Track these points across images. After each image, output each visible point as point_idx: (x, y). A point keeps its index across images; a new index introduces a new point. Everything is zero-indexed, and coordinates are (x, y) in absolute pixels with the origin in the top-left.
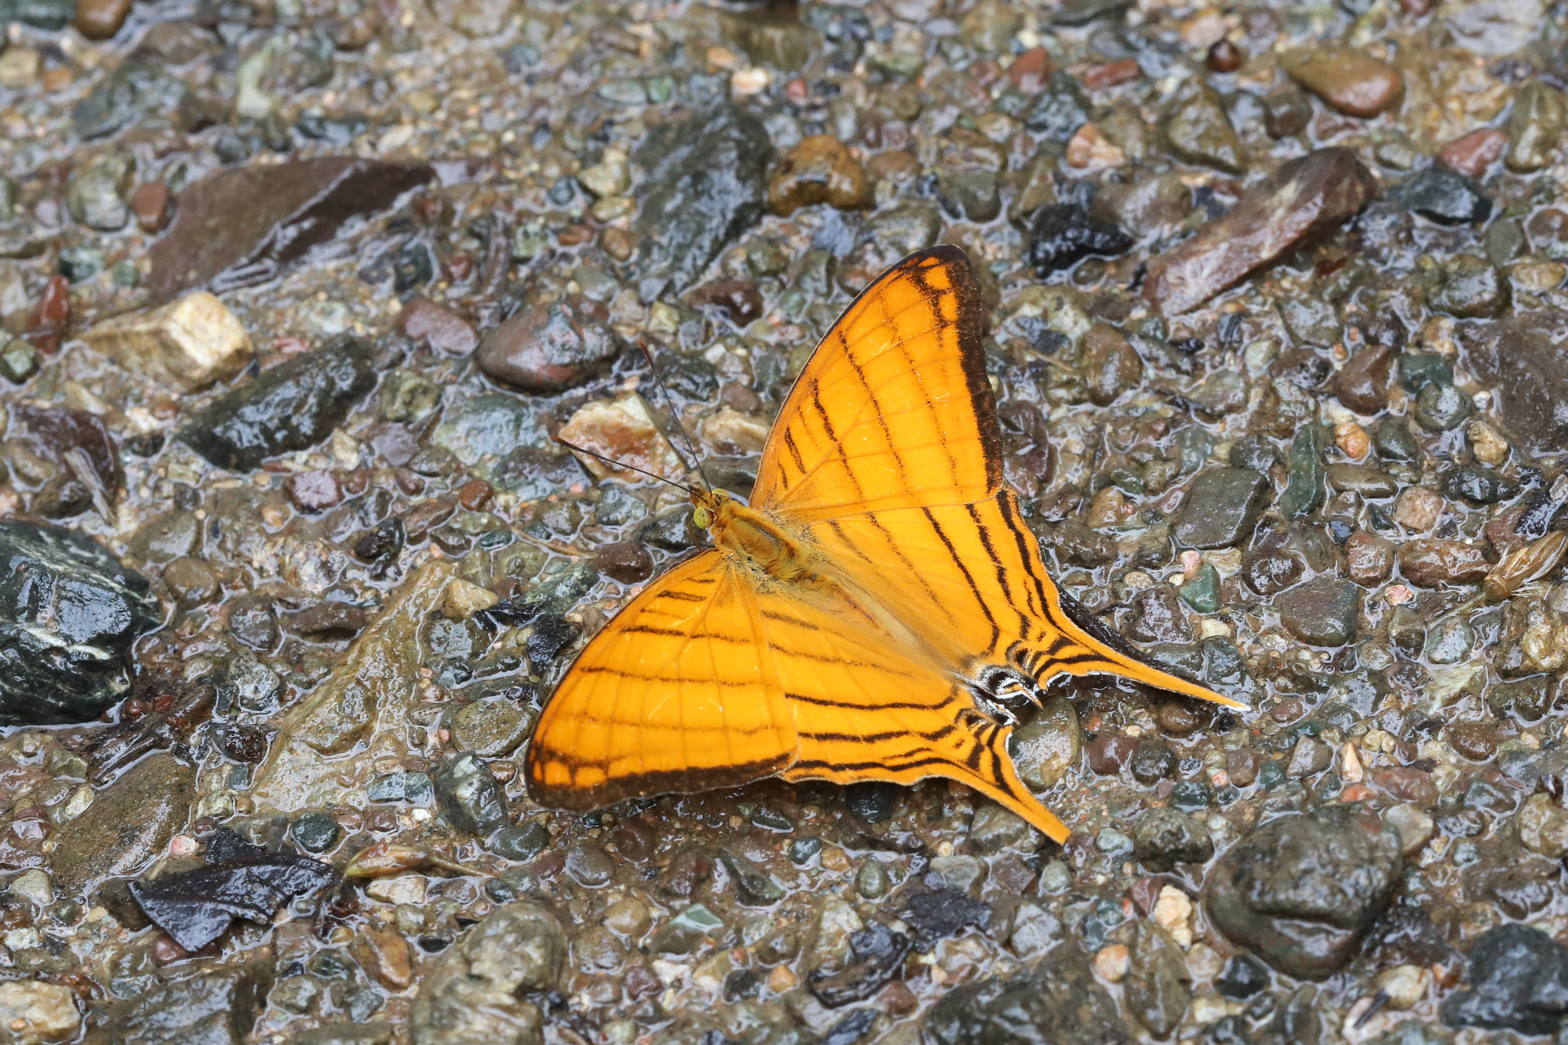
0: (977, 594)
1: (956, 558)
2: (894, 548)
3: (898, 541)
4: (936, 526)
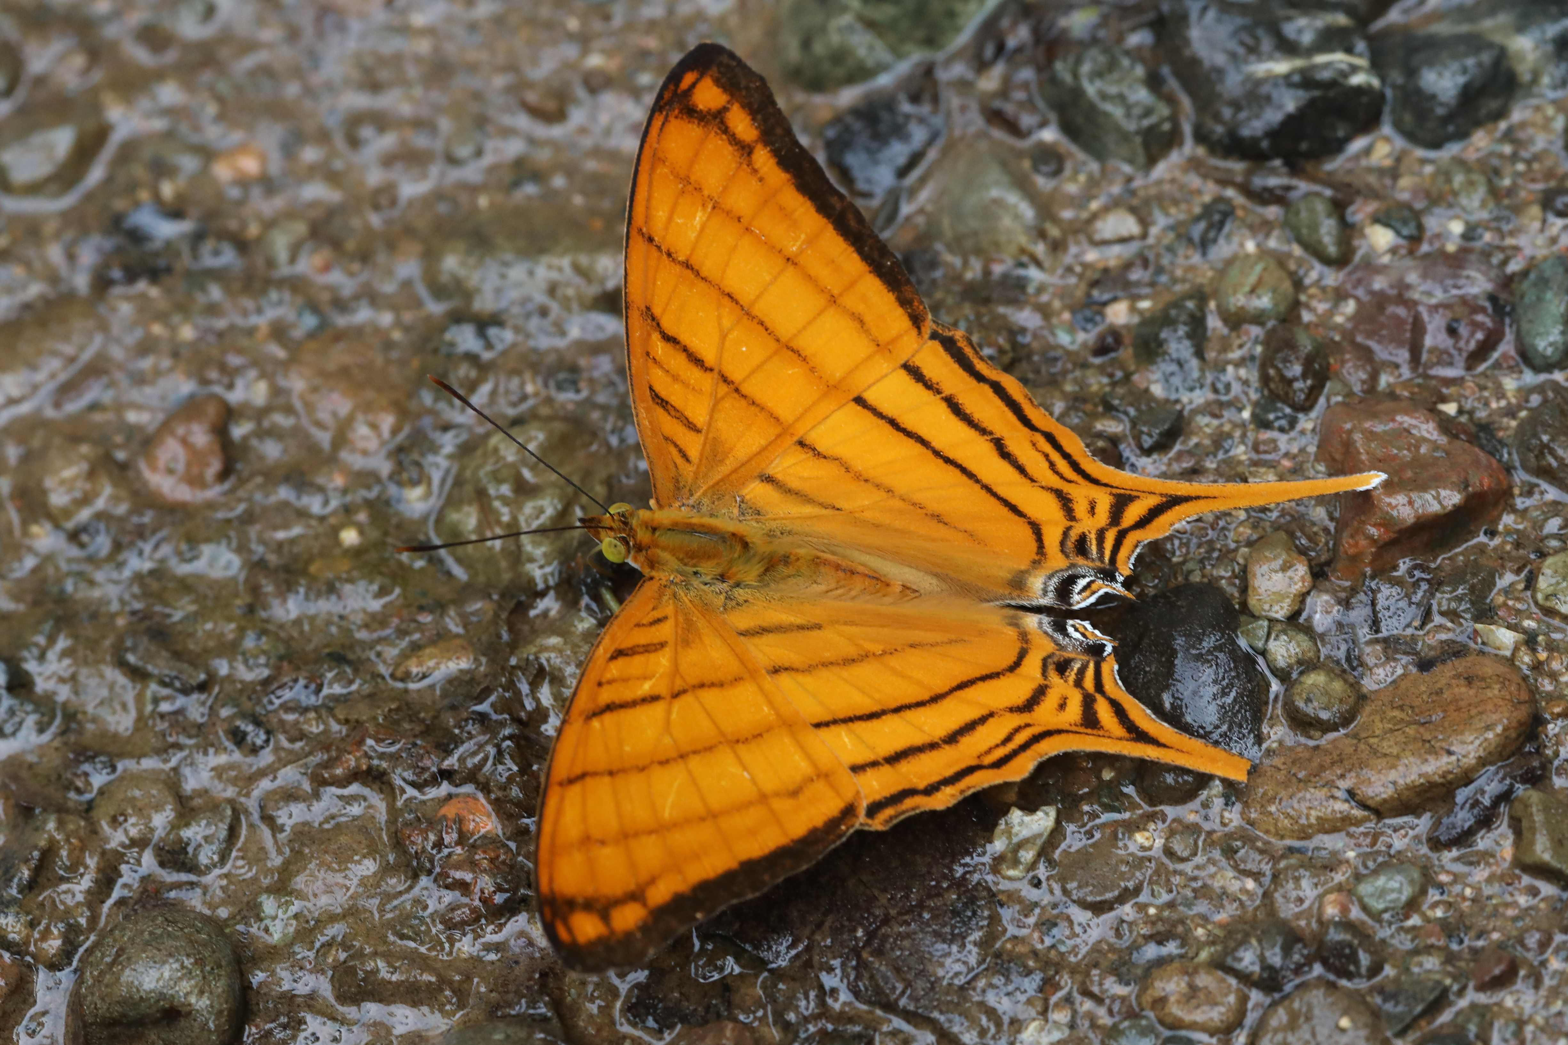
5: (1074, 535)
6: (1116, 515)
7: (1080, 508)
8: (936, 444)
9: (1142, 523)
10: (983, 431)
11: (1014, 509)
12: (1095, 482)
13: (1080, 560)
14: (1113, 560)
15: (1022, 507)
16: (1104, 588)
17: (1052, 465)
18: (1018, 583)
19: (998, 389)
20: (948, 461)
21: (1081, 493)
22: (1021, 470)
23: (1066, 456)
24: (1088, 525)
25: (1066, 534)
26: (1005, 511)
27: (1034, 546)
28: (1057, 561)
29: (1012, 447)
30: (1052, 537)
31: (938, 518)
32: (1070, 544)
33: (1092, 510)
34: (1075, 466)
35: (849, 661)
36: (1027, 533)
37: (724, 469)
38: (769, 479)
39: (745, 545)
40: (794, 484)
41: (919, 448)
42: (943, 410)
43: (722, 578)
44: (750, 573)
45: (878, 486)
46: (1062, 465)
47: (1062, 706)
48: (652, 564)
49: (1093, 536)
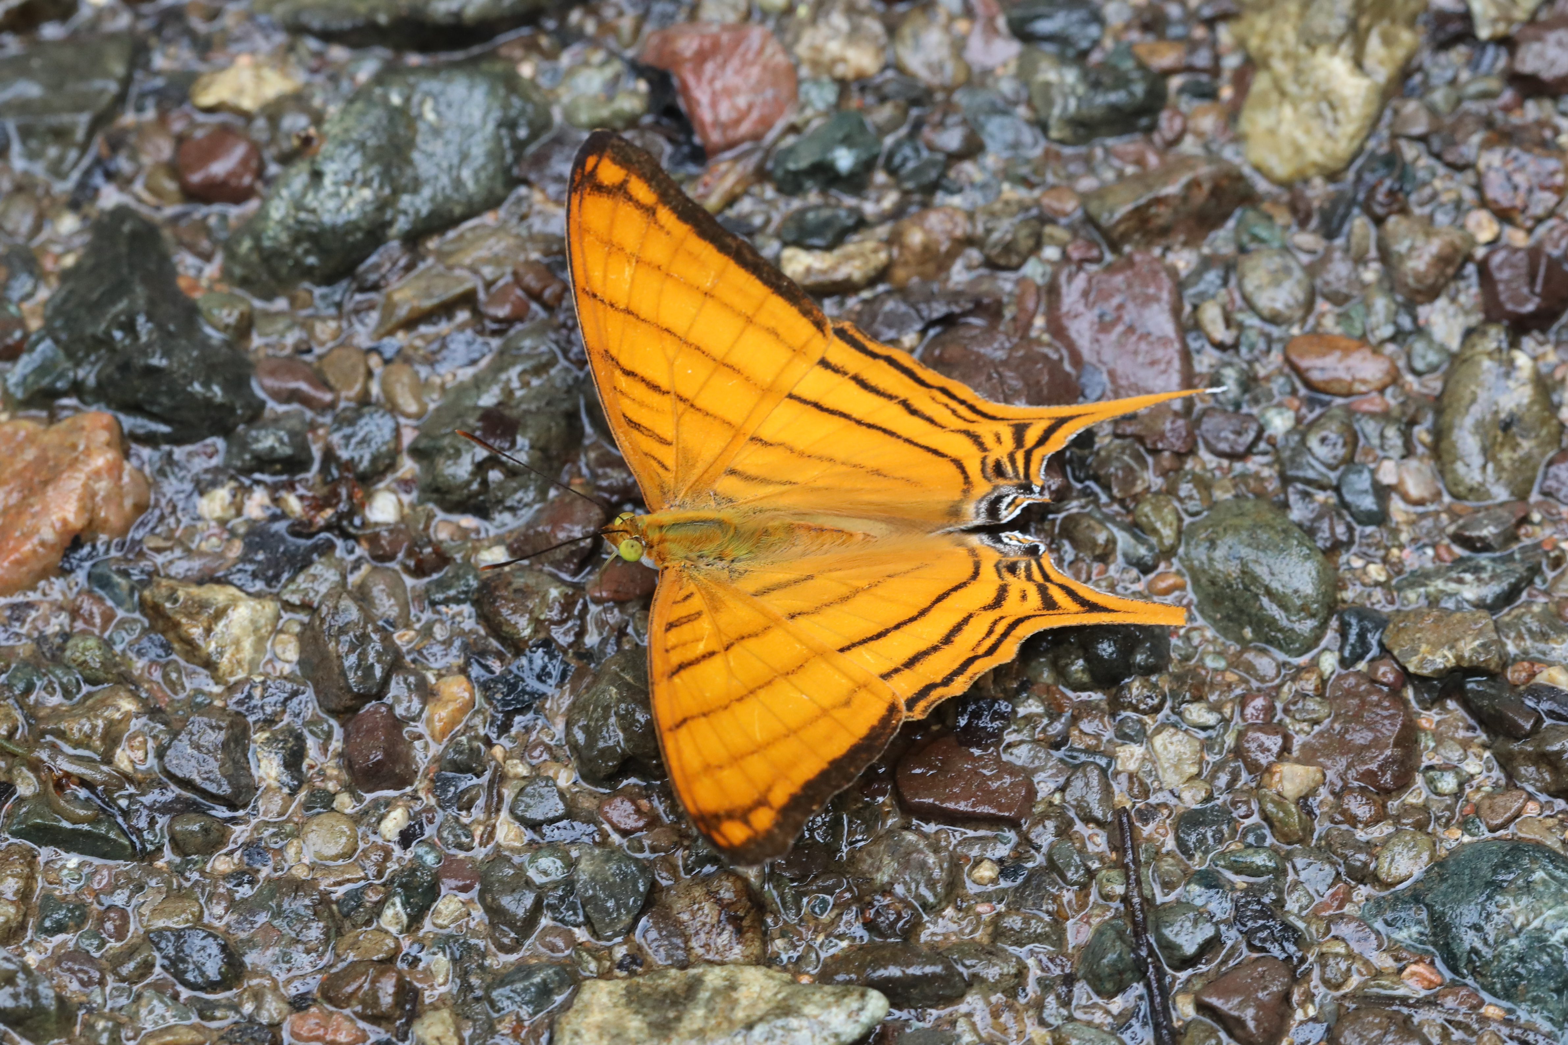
0: (908, 441)
1: (859, 422)
2: (802, 454)
3: (800, 445)
4: (817, 406)
5: (990, 462)
10: (890, 397)
11: (935, 452)
20: (870, 426)
26: (929, 456)
38: (733, 472)
41: (843, 421)
42: (853, 386)
45: (820, 458)
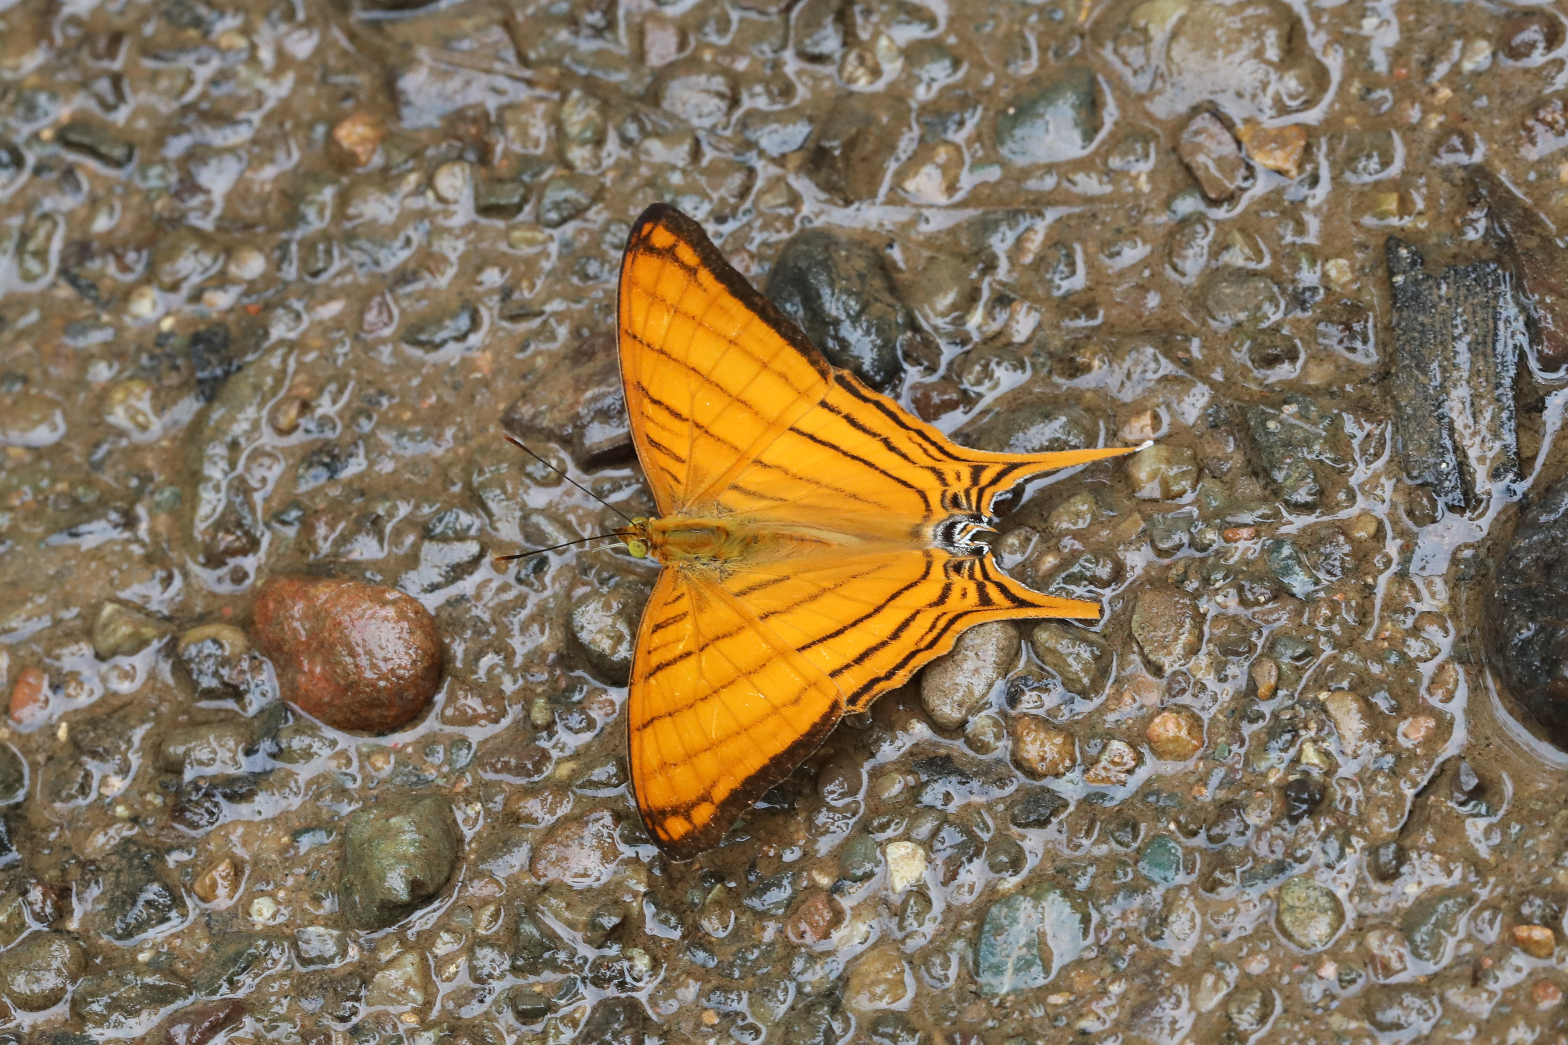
6: (975, 479)
7: (950, 478)
8: (843, 447)
9: (994, 482)
12: (957, 459)
13: (956, 511)
14: (978, 508)
15: (911, 481)
16: (975, 528)
17: (925, 451)
18: (915, 534)
19: (879, 405)
21: (948, 468)
22: (905, 457)
23: (934, 444)
24: (957, 487)
25: (943, 495)
27: (923, 506)
28: (940, 514)
29: (895, 442)
30: (934, 499)
31: (854, 496)
32: (947, 502)
33: (958, 477)
34: (941, 449)
35: (813, 598)
36: (917, 499)
37: (704, 486)
39: (728, 534)
40: (752, 488)
43: (715, 558)
44: (734, 552)
46: (932, 450)
47: (964, 595)
48: (666, 556)
49: (962, 495)
